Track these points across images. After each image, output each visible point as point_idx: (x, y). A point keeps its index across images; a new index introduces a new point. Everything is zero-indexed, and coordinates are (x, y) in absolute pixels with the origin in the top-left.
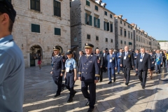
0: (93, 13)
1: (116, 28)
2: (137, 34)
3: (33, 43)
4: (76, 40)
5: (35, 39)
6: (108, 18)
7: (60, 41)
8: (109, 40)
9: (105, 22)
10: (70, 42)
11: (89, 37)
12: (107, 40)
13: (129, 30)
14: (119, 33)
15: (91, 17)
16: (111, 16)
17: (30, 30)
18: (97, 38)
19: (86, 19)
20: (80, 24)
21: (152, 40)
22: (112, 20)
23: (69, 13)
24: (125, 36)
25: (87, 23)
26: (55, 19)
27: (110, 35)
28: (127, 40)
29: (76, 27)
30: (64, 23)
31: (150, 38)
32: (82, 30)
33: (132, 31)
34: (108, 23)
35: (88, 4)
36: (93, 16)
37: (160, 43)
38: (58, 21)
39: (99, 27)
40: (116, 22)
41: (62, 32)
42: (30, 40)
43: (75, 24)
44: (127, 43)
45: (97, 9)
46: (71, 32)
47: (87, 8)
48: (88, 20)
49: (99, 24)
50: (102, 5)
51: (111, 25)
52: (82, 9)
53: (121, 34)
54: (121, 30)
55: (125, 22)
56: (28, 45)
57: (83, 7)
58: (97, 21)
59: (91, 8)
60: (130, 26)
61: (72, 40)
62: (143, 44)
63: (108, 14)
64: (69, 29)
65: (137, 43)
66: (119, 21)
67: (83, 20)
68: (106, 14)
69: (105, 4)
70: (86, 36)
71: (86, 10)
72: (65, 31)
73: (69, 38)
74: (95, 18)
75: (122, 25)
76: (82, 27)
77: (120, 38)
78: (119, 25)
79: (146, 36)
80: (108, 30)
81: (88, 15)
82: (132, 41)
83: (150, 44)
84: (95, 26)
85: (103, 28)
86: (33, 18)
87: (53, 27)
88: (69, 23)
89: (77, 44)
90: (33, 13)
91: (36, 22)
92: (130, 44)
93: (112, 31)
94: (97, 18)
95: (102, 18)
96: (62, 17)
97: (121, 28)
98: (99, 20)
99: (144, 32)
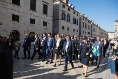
0: (67, 12)
1: (80, 23)
2: (93, 27)
4: (55, 30)
5: (32, 28)
6: (75, 16)
7: (46, 30)
8: (76, 30)
9: (73, 19)
10: (52, 30)
12: (74, 30)
14: (82, 26)
15: (65, 15)
16: (77, 15)
17: (29, 22)
18: (68, 29)
19: (62, 16)
20: (58, 19)
22: (78, 17)
23: (52, 12)
24: (86, 28)
25: (63, 19)
26: (44, 16)
27: (76, 27)
28: (87, 31)
29: (55, 21)
30: (49, 18)
31: (102, 30)
32: (59, 23)
33: (90, 25)
34: (75, 19)
35: (64, 6)
36: (66, 14)
37: (108, 34)
38: (46, 17)
39: (70, 22)
40: (80, 19)
41: (47, 24)
42: (29, 29)
43: (55, 19)
44: (87, 33)
45: (69, 10)
47: (63, 9)
50: (72, 7)
51: (77, 21)
52: (60, 10)
55: (86, 19)
56: (28, 31)
58: (68, 18)
59: (66, 9)
62: (97, 34)
63: (76, 13)
64: (51, 22)
65: (93, 33)
66: (82, 18)
67: (60, 17)
68: (74, 13)
69: (74, 7)
70: (62, 28)
71: (62, 11)
72: (50, 24)
73: (52, 28)
74: (67, 16)
75: (84, 21)
76: (60, 21)
77: (82, 29)
78: (82, 21)
79: (99, 28)
80: (75, 24)
81: (63, 13)
83: (102, 34)
84: (67, 21)
85: (72, 23)
86: (31, 15)
87: (42, 20)
88: (52, 18)
89: (56, 32)
90: (31, 12)
91: (33, 17)
92: (89, 33)
93: (77, 24)
94: (69, 16)
95: (72, 16)
96: (48, 14)
97: (84, 23)
98: (70, 17)
99: (98, 26)
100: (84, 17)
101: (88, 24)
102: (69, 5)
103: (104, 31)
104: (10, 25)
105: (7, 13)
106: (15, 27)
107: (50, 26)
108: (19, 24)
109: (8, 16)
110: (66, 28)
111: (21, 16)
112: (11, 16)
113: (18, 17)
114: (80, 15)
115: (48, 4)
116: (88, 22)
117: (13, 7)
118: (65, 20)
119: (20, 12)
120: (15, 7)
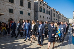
0: (43, 7)
1: (51, 13)
2: (59, 15)
3: (20, 18)
4: (36, 18)
5: (21, 17)
7: (30, 18)
8: (48, 18)
9: (47, 11)
11: (41, 16)
12: (47, 18)
14: (52, 15)
15: (42, 8)
16: (49, 8)
17: (20, 13)
18: (44, 17)
19: (40, 9)
20: (37, 11)
22: (50, 10)
23: (33, 7)
24: (55, 16)
25: (40, 11)
26: (29, 9)
27: (49, 16)
28: (56, 18)
30: (32, 11)
32: (38, 14)
35: (41, 3)
37: (69, 20)
38: (30, 10)
39: (45, 13)
40: (51, 11)
42: (19, 17)
43: (36, 11)
44: (55, 19)
45: (44, 5)
48: (41, 10)
49: (45, 11)
50: (46, 3)
51: (49, 12)
52: (38, 5)
53: (53, 16)
54: (53, 14)
55: (55, 11)
56: (19, 19)
57: (39, 5)
58: (44, 10)
59: (42, 5)
60: (57, 13)
62: (62, 20)
63: (48, 7)
64: (33, 13)
65: (59, 19)
66: (52, 10)
67: (39, 10)
68: (47, 7)
69: (47, 3)
70: (40, 16)
72: (32, 14)
75: (54, 12)
77: (53, 17)
79: (63, 16)
80: (48, 14)
81: (41, 8)
83: (65, 20)
84: (43, 12)
86: (21, 9)
87: (28, 12)
90: (21, 7)
91: (22, 10)
92: (57, 20)
94: (44, 9)
95: (46, 9)
96: (31, 8)
99: (62, 15)
100: (53, 10)
101: (56, 14)
102: (44, 2)
103: (66, 18)
104: (8, 15)
105: (6, 8)
106: (11, 17)
107: (32, 15)
108: (13, 15)
109: (7, 10)
110: (42, 17)
111: (14, 9)
112: (8, 10)
113: (12, 10)
114: (51, 8)
115: (31, 2)
116: (56, 13)
117: (9, 4)
118: (42, 12)
119: (13, 7)
120: (11, 4)
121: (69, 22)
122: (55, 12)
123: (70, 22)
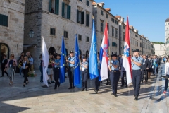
1: (95, 21)
4: (32, 35)
6: (83, 5)
7: (6, 35)
8: (84, 38)
9: (78, 11)
10: (22, 37)
11: (53, 31)
12: (80, 37)
13: (114, 24)
15: (58, 2)
18: (66, 34)
20: (40, 11)
21: (144, 41)
22: (90, 9)
27: (86, 31)
29: (33, 15)
31: (142, 38)
32: (43, 21)
33: (117, 27)
34: (83, 13)
36: (61, 1)
37: (155, 45)
39: (69, 18)
40: (95, 13)
41: (10, 21)
46: (26, 22)
48: (54, 6)
49: (70, 13)
51: (88, 16)
54: (102, 25)
55: (108, 13)
58: (66, 8)
60: (115, 20)
61: (26, 35)
66: (99, 10)
70: (49, 31)
72: (16, 20)
73: (21, 31)
74: (64, 4)
76: (44, 15)
77: (100, 36)
78: (100, 17)
79: (137, 34)
80: (83, 23)
82: (117, 41)
83: (141, 46)
84: (64, 16)
85: (75, 20)
88: (23, 8)
89: (35, 41)
92: (114, 44)
93: (87, 24)
94: (67, 4)
95: (75, 5)
97: (102, 21)
98: (70, 7)
99: (133, 29)
100: (103, 10)
101: (112, 24)
103: (147, 40)
110: (59, 33)
114: (94, 3)
116: (113, 20)
118: (57, 13)
121: (153, 52)
122: (110, 17)
123: (157, 53)
